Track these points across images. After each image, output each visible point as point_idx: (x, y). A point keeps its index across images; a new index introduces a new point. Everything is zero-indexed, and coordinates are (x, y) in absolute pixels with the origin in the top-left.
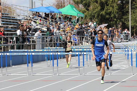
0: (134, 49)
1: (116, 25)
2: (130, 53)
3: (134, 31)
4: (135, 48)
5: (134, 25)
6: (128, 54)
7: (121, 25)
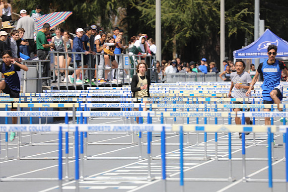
0: (171, 114)
1: (103, 18)
2: (157, 128)
3: (174, 41)
4: (175, 110)
5: (175, 20)
6: (150, 134)
7: (124, 17)
